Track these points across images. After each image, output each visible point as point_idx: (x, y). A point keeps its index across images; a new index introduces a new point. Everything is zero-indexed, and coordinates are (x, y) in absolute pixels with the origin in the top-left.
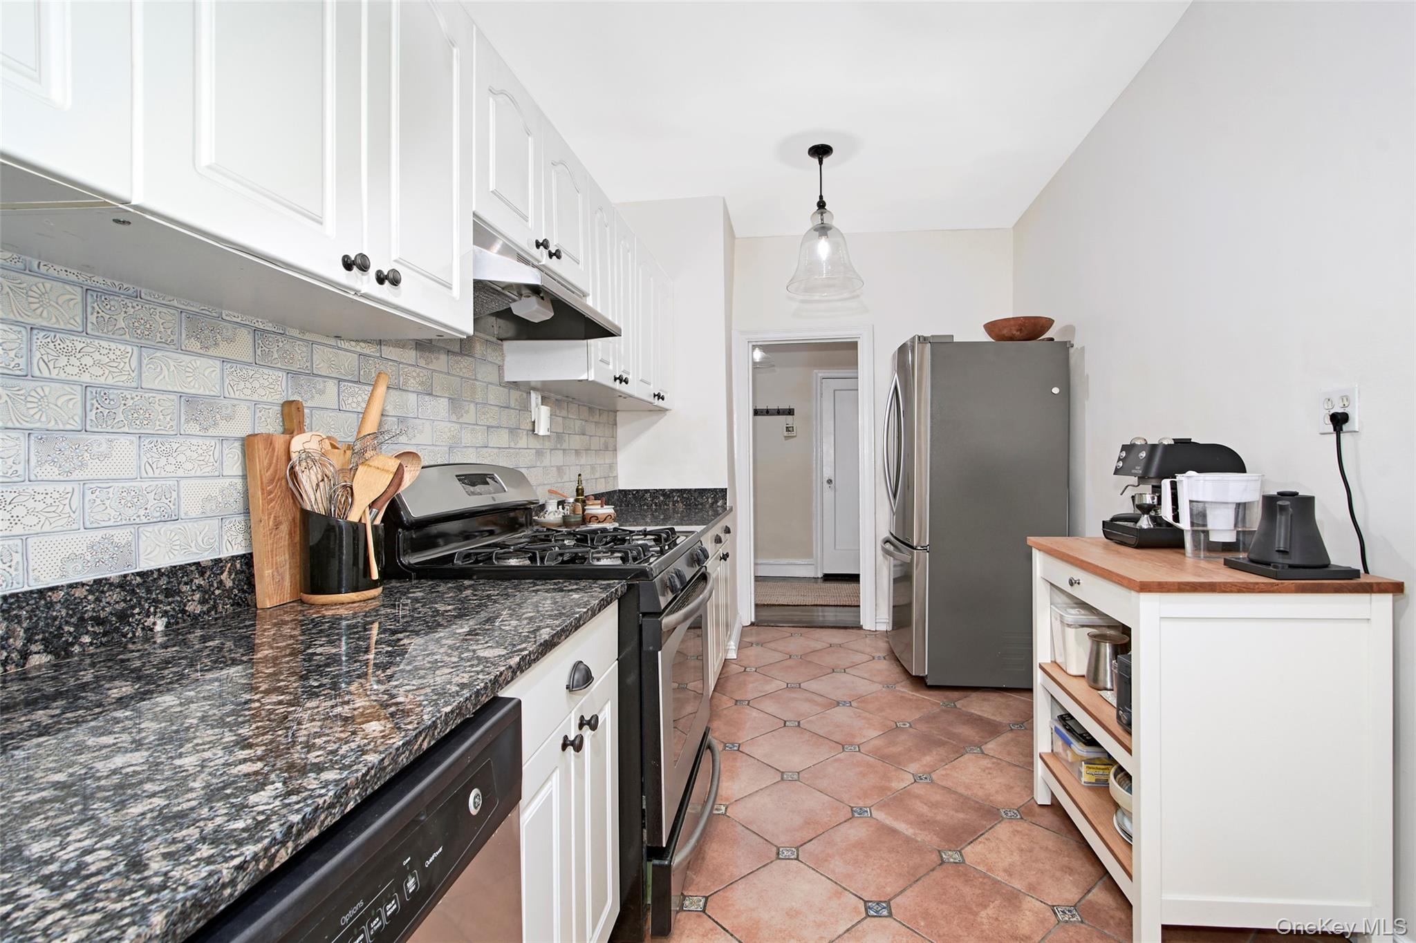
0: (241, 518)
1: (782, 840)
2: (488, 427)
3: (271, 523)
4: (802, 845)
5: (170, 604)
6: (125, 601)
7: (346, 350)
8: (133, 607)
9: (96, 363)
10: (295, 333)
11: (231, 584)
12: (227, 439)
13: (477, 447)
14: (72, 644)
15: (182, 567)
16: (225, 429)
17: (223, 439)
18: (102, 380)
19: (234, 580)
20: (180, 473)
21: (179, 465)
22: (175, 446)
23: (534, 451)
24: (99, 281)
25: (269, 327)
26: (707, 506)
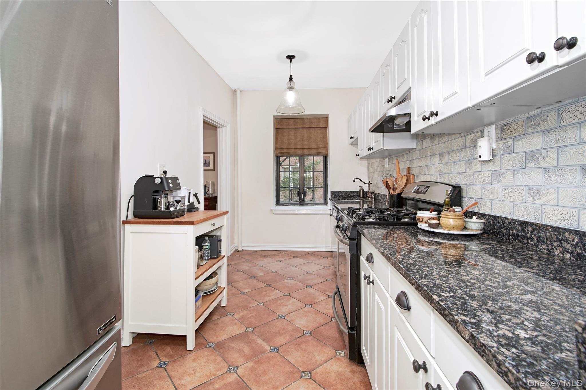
1: (310, 338)
2: (453, 162)
4: (302, 336)
13: (448, 174)
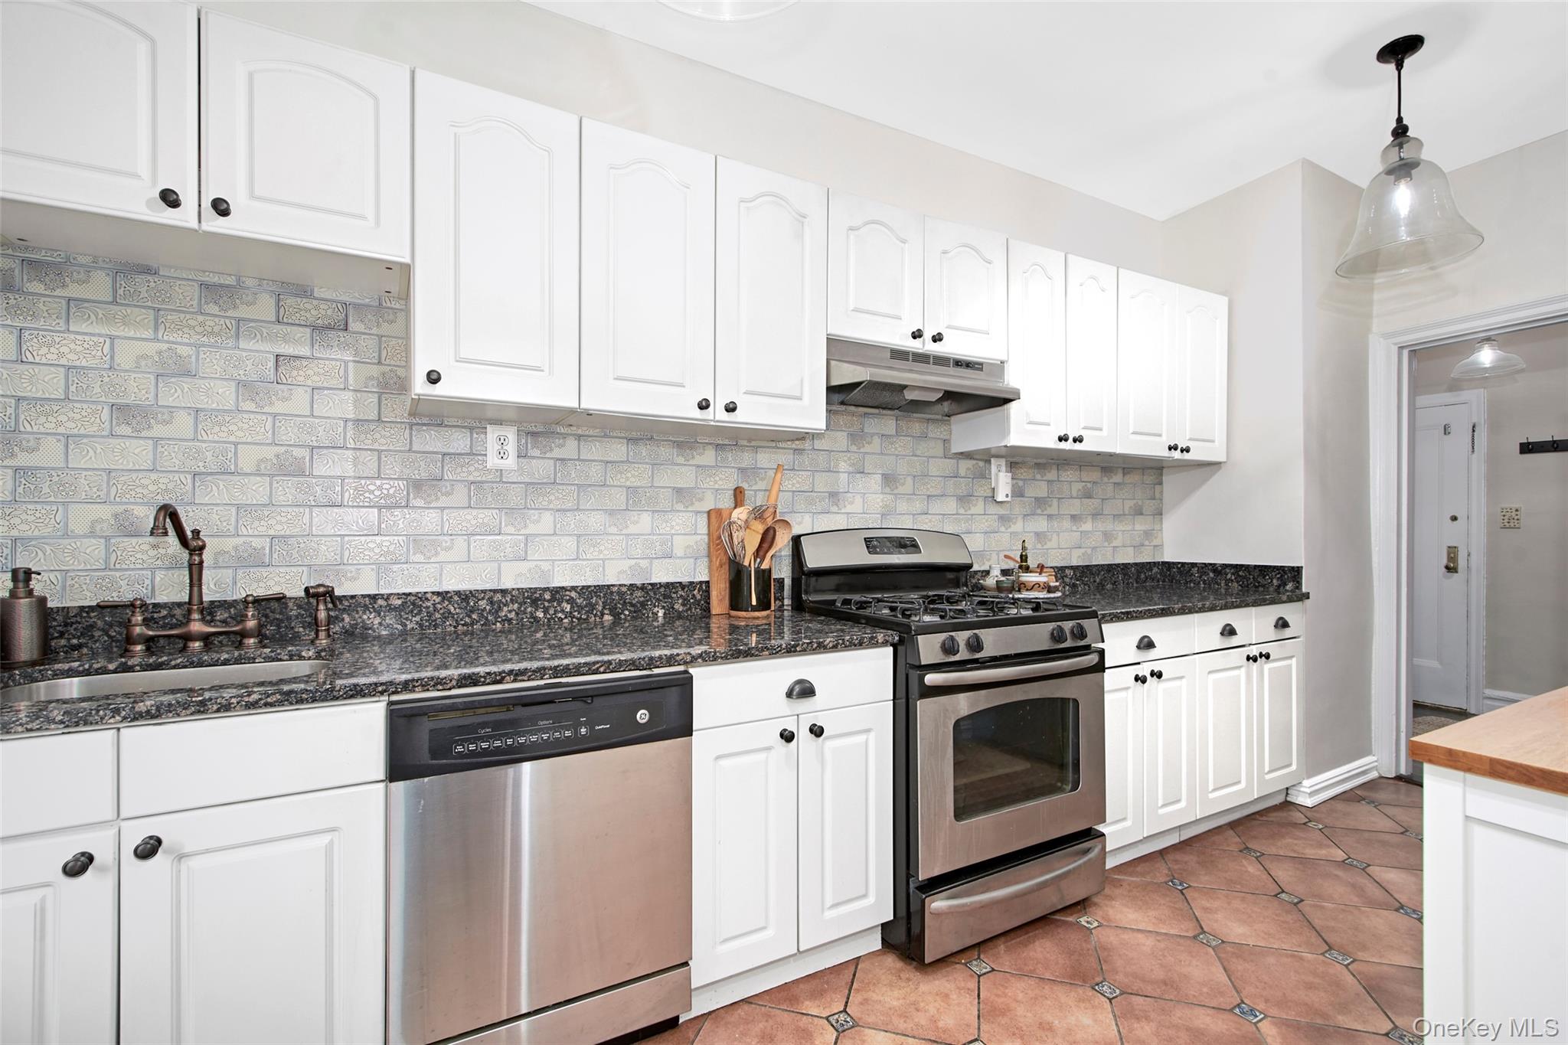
0: (706, 559)
1: (1116, 978)
2: (929, 496)
3: (718, 563)
4: (1130, 993)
5: (666, 603)
6: (644, 597)
7: (785, 448)
8: (648, 601)
9: (633, 476)
10: (745, 443)
11: (700, 597)
12: (699, 512)
13: (914, 515)
14: (621, 614)
15: (672, 583)
16: (698, 506)
17: (697, 512)
18: (635, 484)
19: (701, 595)
20: (673, 532)
21: (672, 527)
22: (670, 517)
23: (996, 517)
24: (634, 435)
25: (726, 442)
26: (1271, 589)
